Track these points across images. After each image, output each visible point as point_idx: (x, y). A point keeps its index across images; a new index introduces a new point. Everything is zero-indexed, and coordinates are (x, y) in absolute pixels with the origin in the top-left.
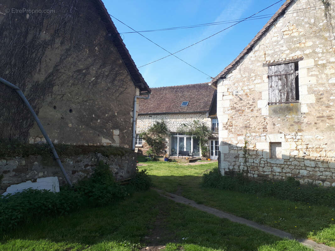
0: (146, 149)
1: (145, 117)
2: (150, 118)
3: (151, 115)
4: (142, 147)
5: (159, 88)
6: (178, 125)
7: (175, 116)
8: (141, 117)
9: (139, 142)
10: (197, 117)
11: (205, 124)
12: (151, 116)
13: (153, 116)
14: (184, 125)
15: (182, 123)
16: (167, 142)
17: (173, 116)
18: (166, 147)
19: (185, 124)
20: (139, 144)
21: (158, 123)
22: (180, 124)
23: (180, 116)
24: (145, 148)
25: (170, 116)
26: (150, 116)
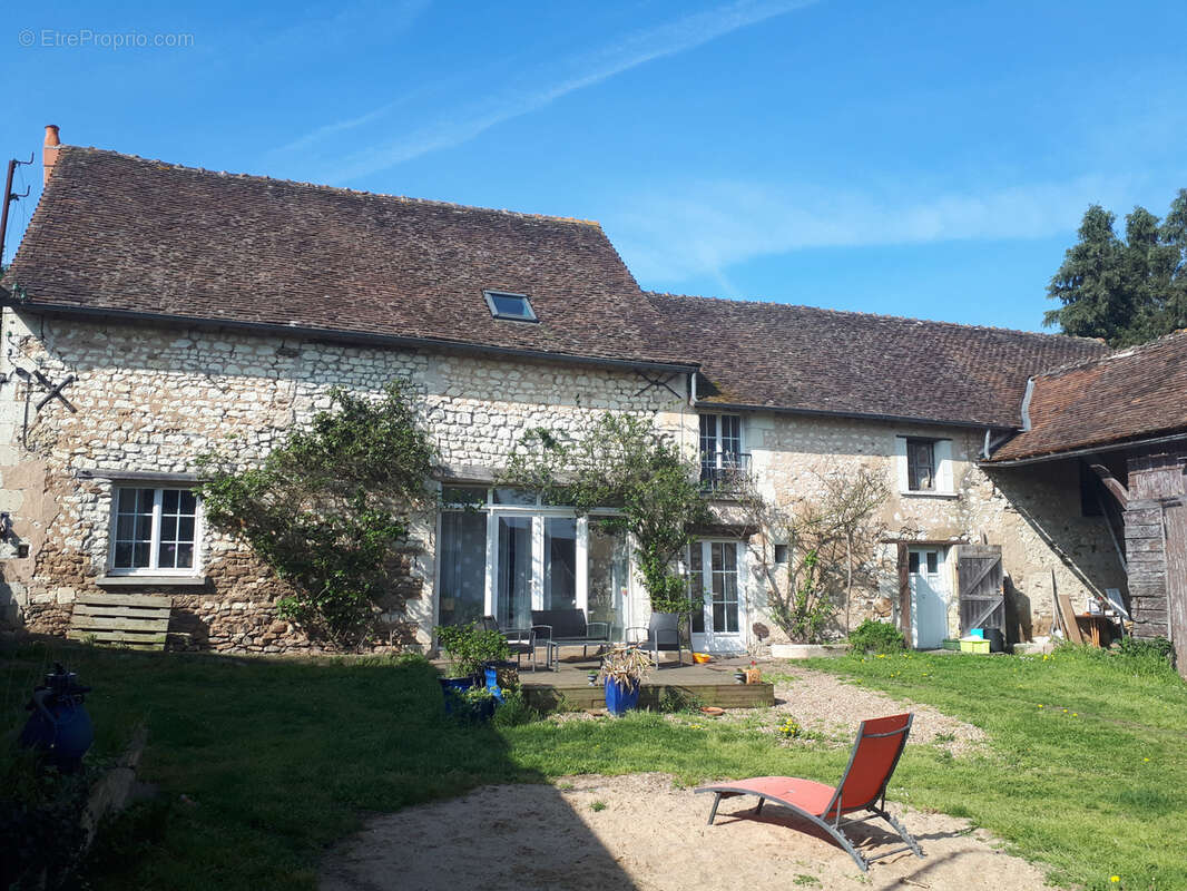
0: (237, 606)
1: (239, 348)
2: (288, 363)
3: (294, 346)
4: (208, 588)
5: (231, 179)
6: (504, 433)
7: (479, 373)
8: (203, 345)
9: (163, 549)
10: (620, 398)
11: (665, 440)
12: (294, 354)
13: (310, 354)
14: (545, 435)
15: (531, 424)
16: (417, 551)
17: (468, 371)
18: (413, 592)
19: (553, 435)
20: (165, 561)
21: (356, 411)
22: (520, 434)
23: (517, 375)
24: (233, 593)
25: (446, 368)
26: (282, 352)
